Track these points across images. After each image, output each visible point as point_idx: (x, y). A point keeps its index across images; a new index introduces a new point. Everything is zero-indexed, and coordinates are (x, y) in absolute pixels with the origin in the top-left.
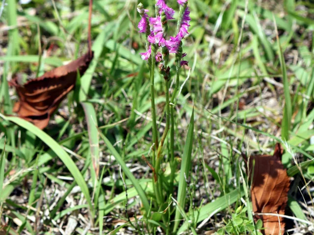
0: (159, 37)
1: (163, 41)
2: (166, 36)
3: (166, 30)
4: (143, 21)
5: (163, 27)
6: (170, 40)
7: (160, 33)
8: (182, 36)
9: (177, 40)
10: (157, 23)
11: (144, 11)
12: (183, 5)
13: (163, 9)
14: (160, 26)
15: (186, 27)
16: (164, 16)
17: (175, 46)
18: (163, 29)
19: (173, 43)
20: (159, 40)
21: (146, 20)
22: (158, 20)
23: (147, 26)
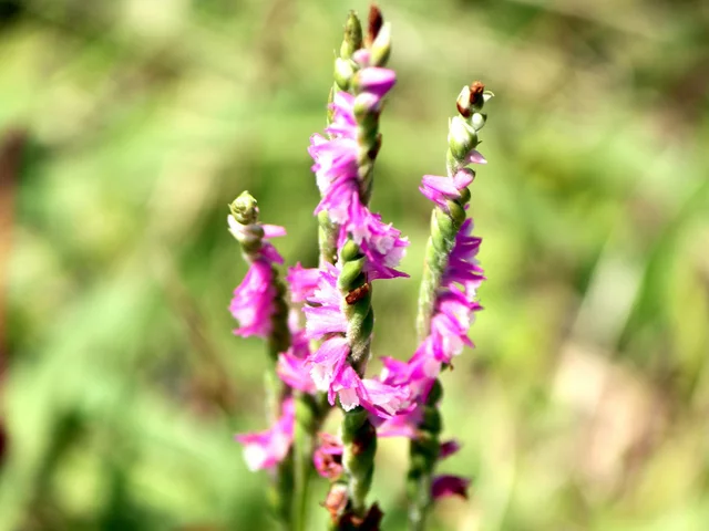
0: (329, 363)
1: (347, 385)
2: (364, 356)
3: (366, 328)
4: (255, 281)
5: (350, 314)
6: (385, 374)
7: (337, 342)
8: (439, 355)
9: (417, 375)
10: (319, 295)
11: (261, 233)
12: (449, 204)
13: (351, 227)
14: (337, 309)
15: (461, 312)
16: (355, 265)
17: (406, 405)
18: (351, 325)
19: (398, 391)
20: (330, 374)
21: (270, 276)
22: (325, 284)
23: (274, 306)
